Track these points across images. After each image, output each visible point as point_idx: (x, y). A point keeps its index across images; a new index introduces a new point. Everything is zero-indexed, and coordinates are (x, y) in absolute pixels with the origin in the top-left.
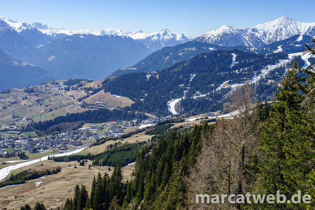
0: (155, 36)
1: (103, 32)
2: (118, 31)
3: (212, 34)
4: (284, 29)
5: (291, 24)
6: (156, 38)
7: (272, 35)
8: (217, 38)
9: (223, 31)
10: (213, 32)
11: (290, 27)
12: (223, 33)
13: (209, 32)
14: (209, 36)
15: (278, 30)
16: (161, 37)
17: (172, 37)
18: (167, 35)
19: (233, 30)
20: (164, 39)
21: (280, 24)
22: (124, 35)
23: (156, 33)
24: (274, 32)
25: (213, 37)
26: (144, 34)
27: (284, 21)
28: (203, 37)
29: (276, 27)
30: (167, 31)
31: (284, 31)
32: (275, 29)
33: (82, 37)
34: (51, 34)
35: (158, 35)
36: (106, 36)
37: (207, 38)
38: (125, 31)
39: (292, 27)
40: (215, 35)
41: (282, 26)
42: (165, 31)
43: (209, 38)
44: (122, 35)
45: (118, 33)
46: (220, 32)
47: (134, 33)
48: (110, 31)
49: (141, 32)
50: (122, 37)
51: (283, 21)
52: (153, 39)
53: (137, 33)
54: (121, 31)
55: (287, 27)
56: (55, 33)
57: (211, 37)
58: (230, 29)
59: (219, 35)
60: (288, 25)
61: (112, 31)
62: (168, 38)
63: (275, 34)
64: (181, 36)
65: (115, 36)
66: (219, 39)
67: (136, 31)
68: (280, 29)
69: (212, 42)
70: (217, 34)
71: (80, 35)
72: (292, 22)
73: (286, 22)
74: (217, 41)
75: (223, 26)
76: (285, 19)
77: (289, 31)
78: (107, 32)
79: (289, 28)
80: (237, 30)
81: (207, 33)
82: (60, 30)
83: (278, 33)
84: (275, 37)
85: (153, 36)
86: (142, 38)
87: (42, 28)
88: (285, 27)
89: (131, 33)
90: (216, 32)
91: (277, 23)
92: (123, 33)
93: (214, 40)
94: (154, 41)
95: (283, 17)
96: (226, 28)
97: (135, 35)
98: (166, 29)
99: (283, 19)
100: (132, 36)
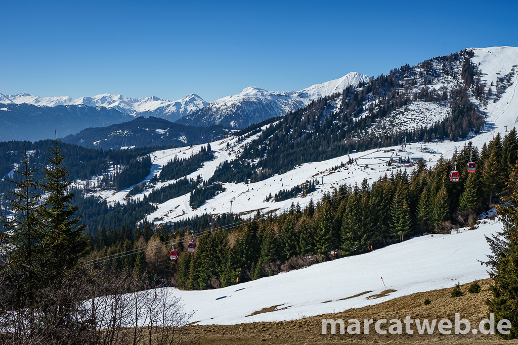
0: (171, 106)
3: (223, 104)
6: (173, 109)
8: (231, 110)
9: (244, 97)
10: (227, 99)
12: (242, 101)
13: (220, 99)
14: (218, 106)
16: (181, 107)
18: (193, 105)
19: (263, 95)
21: (347, 84)
25: (225, 107)
27: (355, 78)
28: (209, 108)
29: (341, 89)
30: (196, 98)
35: (178, 105)
37: (215, 110)
40: (229, 104)
42: (192, 97)
46: (239, 98)
47: (144, 100)
48: (100, 98)
49: (156, 99)
54: (121, 98)
57: (222, 108)
58: (258, 93)
59: (235, 105)
66: (234, 111)
69: (221, 116)
70: (232, 103)
74: (230, 114)
75: (250, 87)
76: (357, 76)
78: (95, 100)
80: (271, 95)
81: (217, 101)
89: (138, 101)
90: (232, 98)
91: (343, 84)
92: (121, 102)
93: (225, 113)
94: (169, 115)
95: (354, 73)
96: (251, 92)
97: (144, 104)
98: (194, 94)
99: (353, 75)
100: (141, 106)
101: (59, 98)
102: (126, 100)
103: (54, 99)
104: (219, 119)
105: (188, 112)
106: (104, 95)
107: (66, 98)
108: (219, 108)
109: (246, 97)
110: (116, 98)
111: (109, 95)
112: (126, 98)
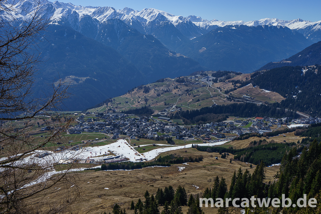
1: (257, 22)
2: (274, 21)
6: (319, 27)
22: (279, 25)
23: (319, 22)
26: (304, 22)
33: (234, 28)
34: (204, 26)
36: (260, 27)
38: (281, 21)
44: (278, 24)
45: (273, 23)
48: (264, 21)
49: (301, 20)
50: (278, 27)
52: (314, 28)
53: (295, 23)
54: (277, 21)
56: (208, 25)
61: (266, 21)
65: (269, 26)
67: (294, 20)
71: (232, 26)
82: (213, 22)
86: (300, 28)
87: (196, 20)
89: (288, 22)
111: (269, 19)
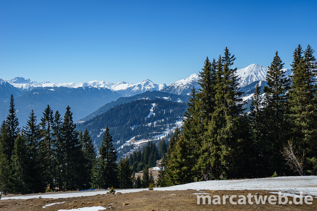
0: (136, 87)
1: (86, 84)
3: (181, 83)
4: (255, 76)
5: (261, 71)
6: (137, 88)
7: (243, 82)
8: (186, 87)
9: (193, 79)
10: (182, 81)
11: (261, 73)
12: (192, 81)
13: (178, 81)
14: (178, 85)
15: (248, 77)
16: (142, 87)
17: (154, 87)
18: (148, 86)
20: (145, 89)
21: (250, 71)
23: (137, 84)
24: (245, 79)
25: (182, 85)
26: (127, 84)
27: (255, 68)
28: (173, 86)
29: (247, 74)
30: (149, 82)
31: (254, 78)
32: (246, 76)
35: (140, 86)
37: (176, 87)
39: (263, 73)
40: (184, 84)
41: (253, 73)
42: (147, 81)
43: (178, 87)
46: (190, 80)
47: (117, 84)
48: (92, 83)
49: (124, 83)
50: (98, 88)
51: (253, 68)
52: (133, 89)
53: (120, 85)
54: (104, 83)
55: (258, 74)
57: (180, 86)
59: (188, 84)
60: (258, 72)
62: (149, 88)
63: (246, 81)
64: (163, 86)
66: (188, 87)
67: (119, 83)
68: (250, 76)
69: (180, 90)
70: (186, 83)
71: (51, 88)
72: (263, 69)
73: (256, 69)
74: (186, 89)
75: (194, 74)
76: (256, 66)
77: (259, 78)
78: (90, 84)
79: (259, 74)
81: (177, 82)
82: (44, 83)
83: (249, 80)
84: (245, 84)
85: (134, 86)
87: (24, 82)
88: (255, 74)
89: (114, 84)
90: (186, 80)
91: (248, 71)
92: (105, 85)
93: (183, 89)
94: (135, 92)
95: (254, 65)
96: (195, 77)
97: (118, 86)
98: (148, 79)
99: (254, 66)
100: (116, 87)
101: (67, 84)
102: (107, 84)
103: (65, 84)
104: (180, 92)
105: (146, 90)
106: (94, 81)
107: (71, 83)
108: (179, 86)
109: (194, 79)
110: (101, 83)
111: (97, 81)
112: (107, 82)
